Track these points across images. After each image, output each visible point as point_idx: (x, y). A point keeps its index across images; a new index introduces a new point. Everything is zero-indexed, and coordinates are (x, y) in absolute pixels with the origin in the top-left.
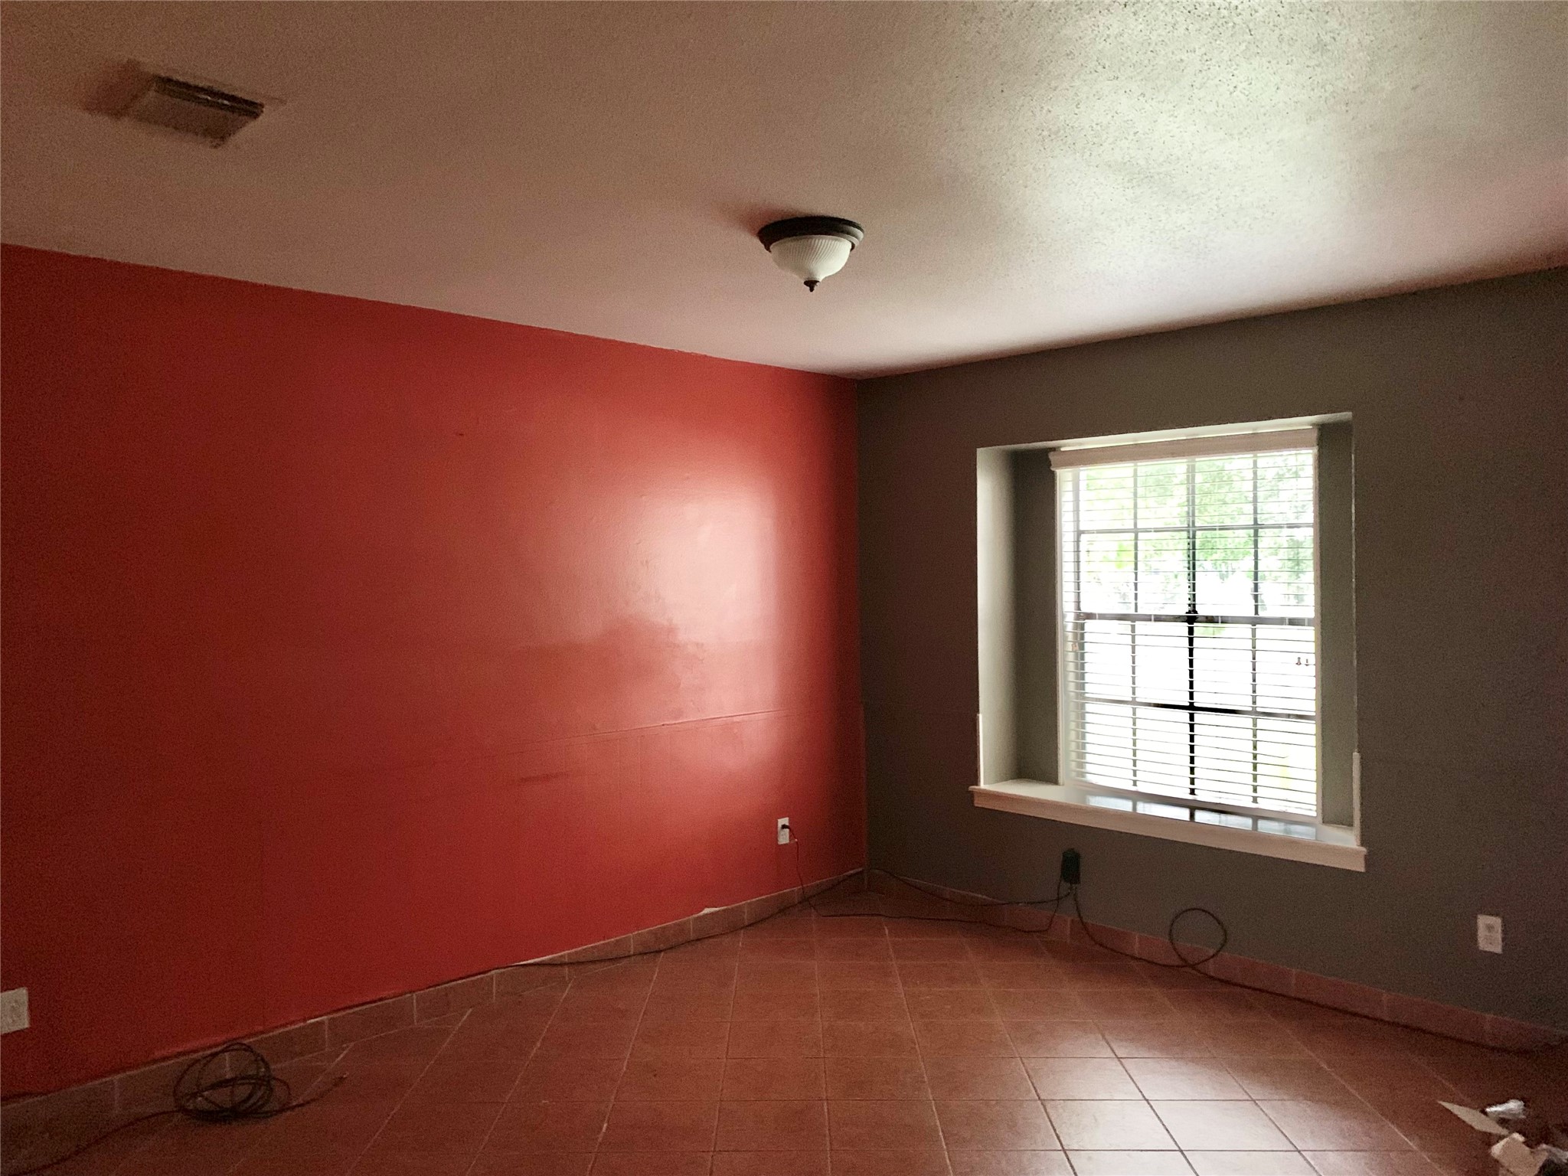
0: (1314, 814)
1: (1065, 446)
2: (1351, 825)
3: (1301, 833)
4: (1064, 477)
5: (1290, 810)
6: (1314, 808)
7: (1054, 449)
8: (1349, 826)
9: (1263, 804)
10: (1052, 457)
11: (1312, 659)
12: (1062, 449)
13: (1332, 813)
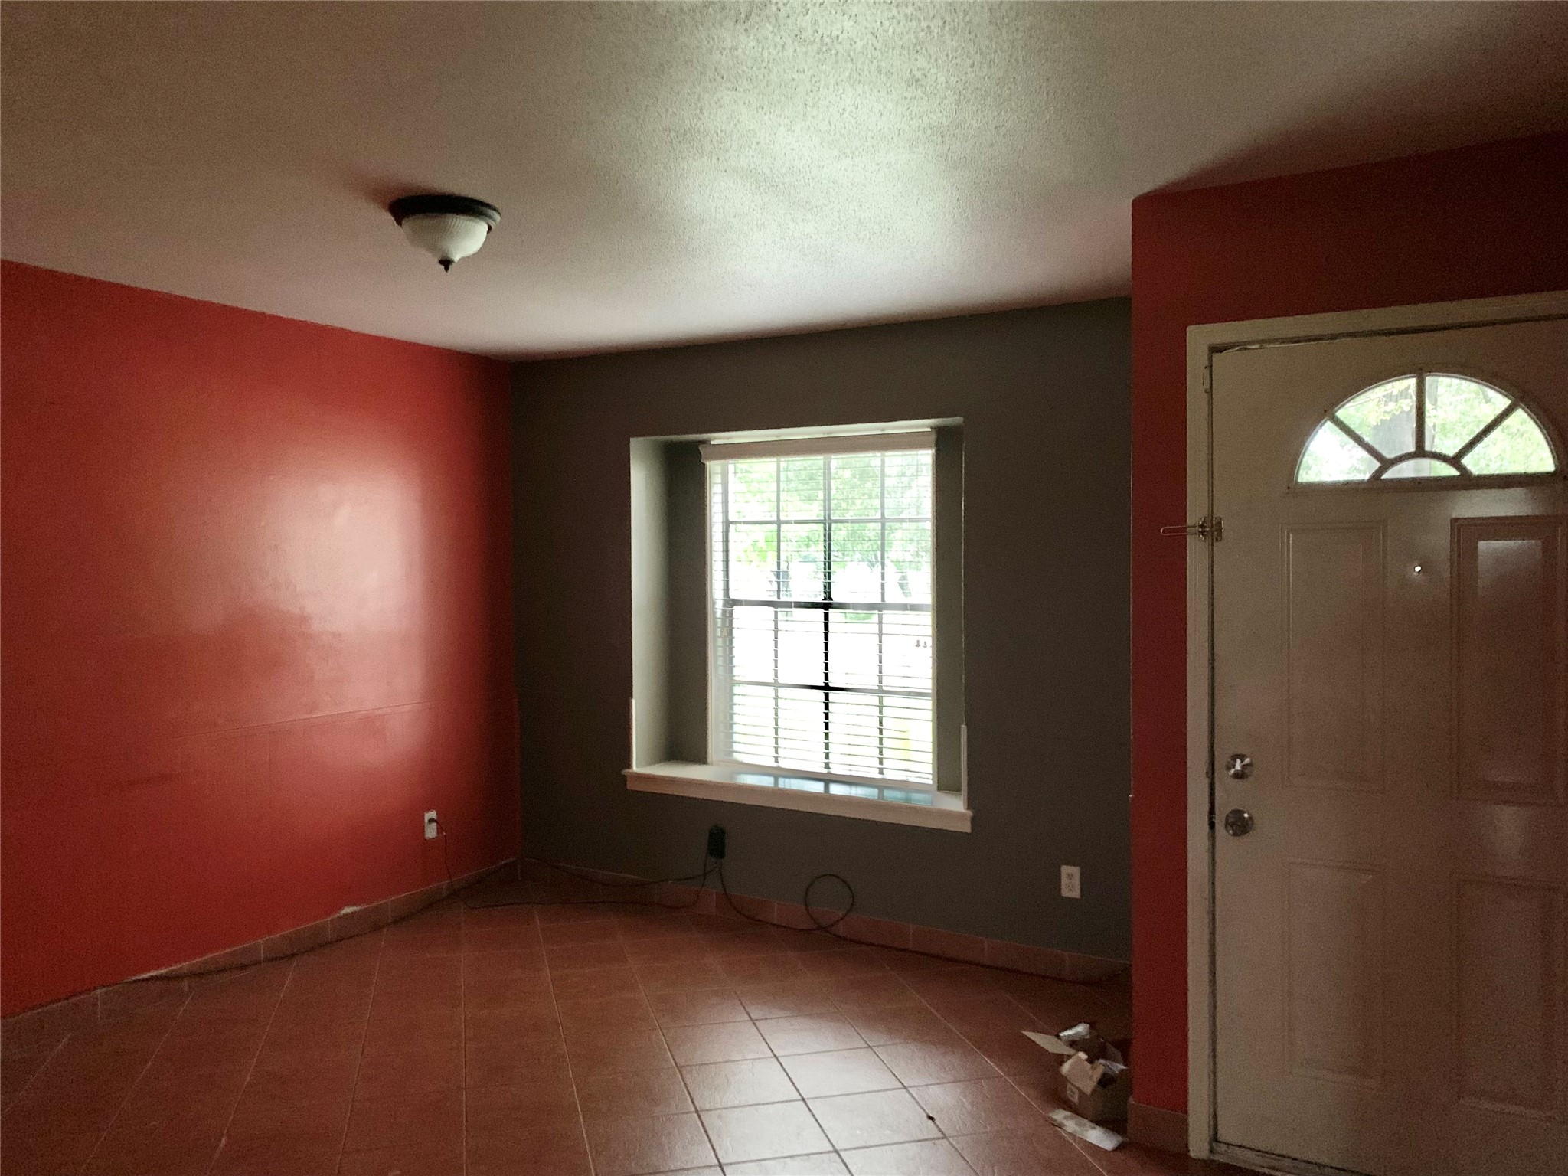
0: (930, 782)
1: (715, 439)
2: (958, 790)
3: (919, 799)
4: (714, 468)
5: (911, 780)
6: (931, 777)
7: (704, 442)
8: (957, 791)
9: (889, 775)
10: (701, 449)
11: (930, 641)
12: (712, 442)
13: (945, 781)
